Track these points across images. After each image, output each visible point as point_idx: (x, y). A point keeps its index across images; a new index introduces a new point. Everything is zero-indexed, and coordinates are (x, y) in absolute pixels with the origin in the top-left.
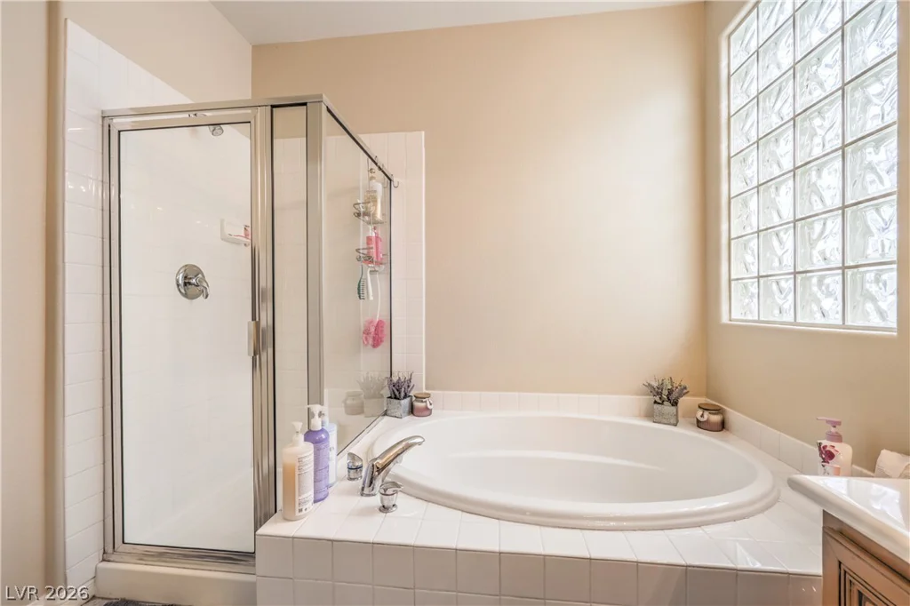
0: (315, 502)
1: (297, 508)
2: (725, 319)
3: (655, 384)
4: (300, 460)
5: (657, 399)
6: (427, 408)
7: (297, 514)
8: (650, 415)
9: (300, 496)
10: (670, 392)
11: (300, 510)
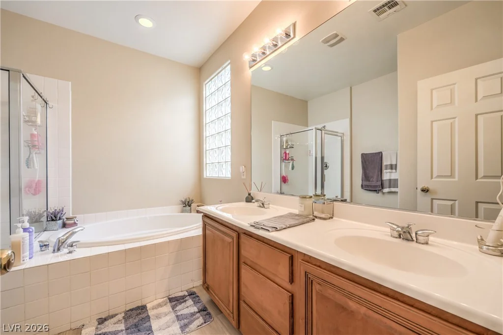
0: (30, 259)
1: (22, 260)
2: (205, 176)
3: (184, 200)
4: (23, 238)
5: (184, 205)
6: (75, 223)
7: (22, 262)
8: (182, 211)
9: (23, 254)
10: (188, 202)
11: (24, 260)
